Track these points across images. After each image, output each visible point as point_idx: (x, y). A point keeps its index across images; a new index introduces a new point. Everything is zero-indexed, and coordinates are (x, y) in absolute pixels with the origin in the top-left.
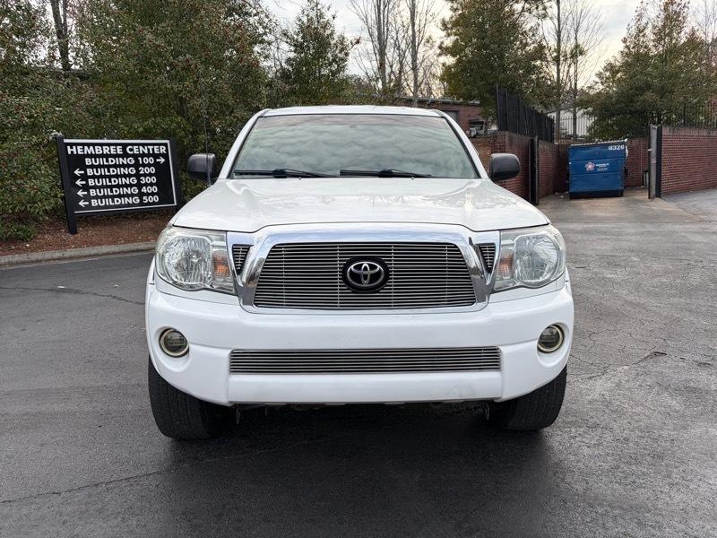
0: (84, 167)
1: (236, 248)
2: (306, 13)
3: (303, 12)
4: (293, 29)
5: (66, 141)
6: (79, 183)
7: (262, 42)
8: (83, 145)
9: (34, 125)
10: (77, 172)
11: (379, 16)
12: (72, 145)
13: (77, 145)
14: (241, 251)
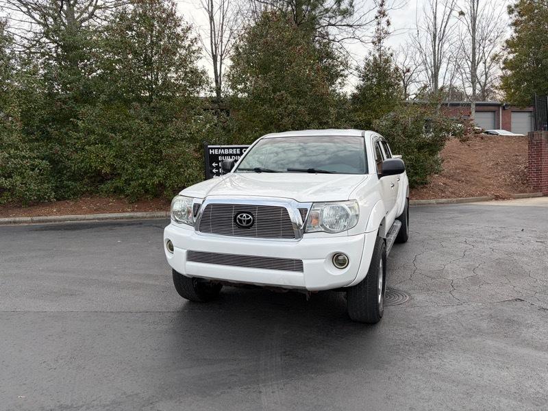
0: (218, 162)
1: (195, 205)
2: (372, 53)
3: (370, 53)
4: (362, 65)
5: (209, 146)
6: (214, 171)
7: (342, 76)
8: (218, 148)
9: (192, 138)
10: (214, 165)
11: (435, 48)
12: (212, 149)
13: (215, 148)
14: (197, 206)
